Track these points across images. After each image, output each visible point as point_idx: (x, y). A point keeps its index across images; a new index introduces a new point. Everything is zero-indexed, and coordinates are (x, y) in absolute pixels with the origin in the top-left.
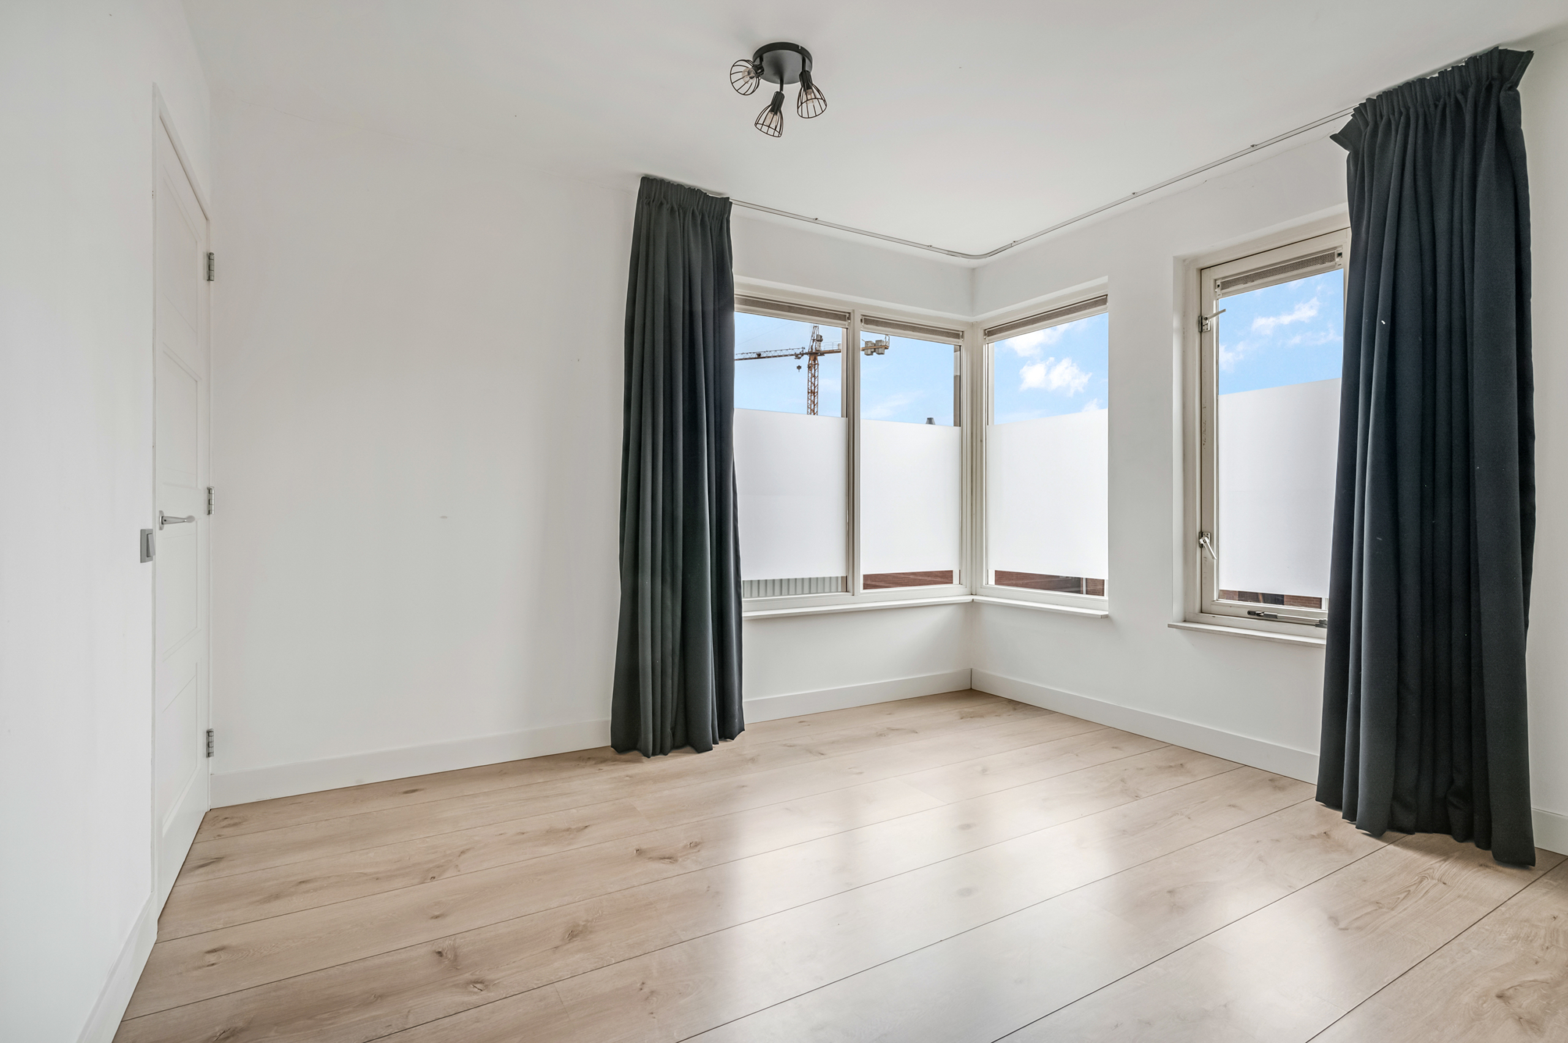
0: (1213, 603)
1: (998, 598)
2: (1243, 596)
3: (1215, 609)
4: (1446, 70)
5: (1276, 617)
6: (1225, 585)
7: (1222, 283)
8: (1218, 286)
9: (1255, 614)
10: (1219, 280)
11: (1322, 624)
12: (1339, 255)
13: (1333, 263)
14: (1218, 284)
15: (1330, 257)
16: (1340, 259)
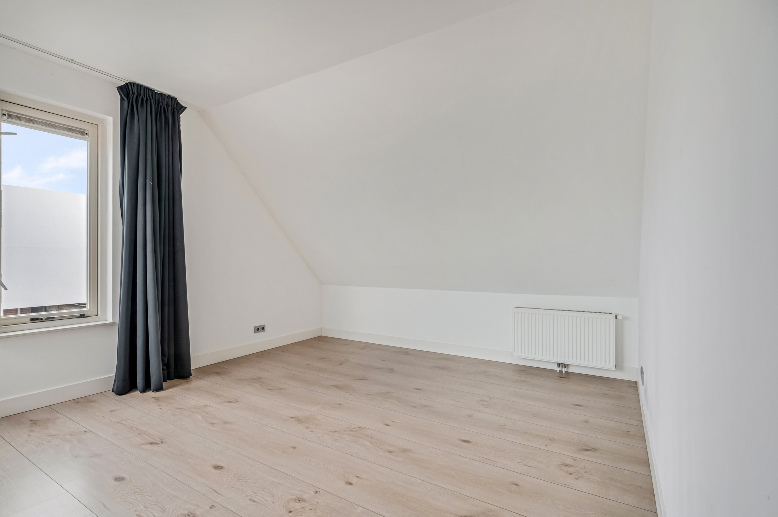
0: (1, 319)
2: (23, 311)
3: (2, 323)
5: (54, 318)
7: (8, 114)
8: (4, 115)
9: (37, 319)
10: (2, 110)
11: (82, 316)
12: (86, 134)
13: (83, 136)
14: (4, 112)
15: (82, 133)
16: (87, 136)
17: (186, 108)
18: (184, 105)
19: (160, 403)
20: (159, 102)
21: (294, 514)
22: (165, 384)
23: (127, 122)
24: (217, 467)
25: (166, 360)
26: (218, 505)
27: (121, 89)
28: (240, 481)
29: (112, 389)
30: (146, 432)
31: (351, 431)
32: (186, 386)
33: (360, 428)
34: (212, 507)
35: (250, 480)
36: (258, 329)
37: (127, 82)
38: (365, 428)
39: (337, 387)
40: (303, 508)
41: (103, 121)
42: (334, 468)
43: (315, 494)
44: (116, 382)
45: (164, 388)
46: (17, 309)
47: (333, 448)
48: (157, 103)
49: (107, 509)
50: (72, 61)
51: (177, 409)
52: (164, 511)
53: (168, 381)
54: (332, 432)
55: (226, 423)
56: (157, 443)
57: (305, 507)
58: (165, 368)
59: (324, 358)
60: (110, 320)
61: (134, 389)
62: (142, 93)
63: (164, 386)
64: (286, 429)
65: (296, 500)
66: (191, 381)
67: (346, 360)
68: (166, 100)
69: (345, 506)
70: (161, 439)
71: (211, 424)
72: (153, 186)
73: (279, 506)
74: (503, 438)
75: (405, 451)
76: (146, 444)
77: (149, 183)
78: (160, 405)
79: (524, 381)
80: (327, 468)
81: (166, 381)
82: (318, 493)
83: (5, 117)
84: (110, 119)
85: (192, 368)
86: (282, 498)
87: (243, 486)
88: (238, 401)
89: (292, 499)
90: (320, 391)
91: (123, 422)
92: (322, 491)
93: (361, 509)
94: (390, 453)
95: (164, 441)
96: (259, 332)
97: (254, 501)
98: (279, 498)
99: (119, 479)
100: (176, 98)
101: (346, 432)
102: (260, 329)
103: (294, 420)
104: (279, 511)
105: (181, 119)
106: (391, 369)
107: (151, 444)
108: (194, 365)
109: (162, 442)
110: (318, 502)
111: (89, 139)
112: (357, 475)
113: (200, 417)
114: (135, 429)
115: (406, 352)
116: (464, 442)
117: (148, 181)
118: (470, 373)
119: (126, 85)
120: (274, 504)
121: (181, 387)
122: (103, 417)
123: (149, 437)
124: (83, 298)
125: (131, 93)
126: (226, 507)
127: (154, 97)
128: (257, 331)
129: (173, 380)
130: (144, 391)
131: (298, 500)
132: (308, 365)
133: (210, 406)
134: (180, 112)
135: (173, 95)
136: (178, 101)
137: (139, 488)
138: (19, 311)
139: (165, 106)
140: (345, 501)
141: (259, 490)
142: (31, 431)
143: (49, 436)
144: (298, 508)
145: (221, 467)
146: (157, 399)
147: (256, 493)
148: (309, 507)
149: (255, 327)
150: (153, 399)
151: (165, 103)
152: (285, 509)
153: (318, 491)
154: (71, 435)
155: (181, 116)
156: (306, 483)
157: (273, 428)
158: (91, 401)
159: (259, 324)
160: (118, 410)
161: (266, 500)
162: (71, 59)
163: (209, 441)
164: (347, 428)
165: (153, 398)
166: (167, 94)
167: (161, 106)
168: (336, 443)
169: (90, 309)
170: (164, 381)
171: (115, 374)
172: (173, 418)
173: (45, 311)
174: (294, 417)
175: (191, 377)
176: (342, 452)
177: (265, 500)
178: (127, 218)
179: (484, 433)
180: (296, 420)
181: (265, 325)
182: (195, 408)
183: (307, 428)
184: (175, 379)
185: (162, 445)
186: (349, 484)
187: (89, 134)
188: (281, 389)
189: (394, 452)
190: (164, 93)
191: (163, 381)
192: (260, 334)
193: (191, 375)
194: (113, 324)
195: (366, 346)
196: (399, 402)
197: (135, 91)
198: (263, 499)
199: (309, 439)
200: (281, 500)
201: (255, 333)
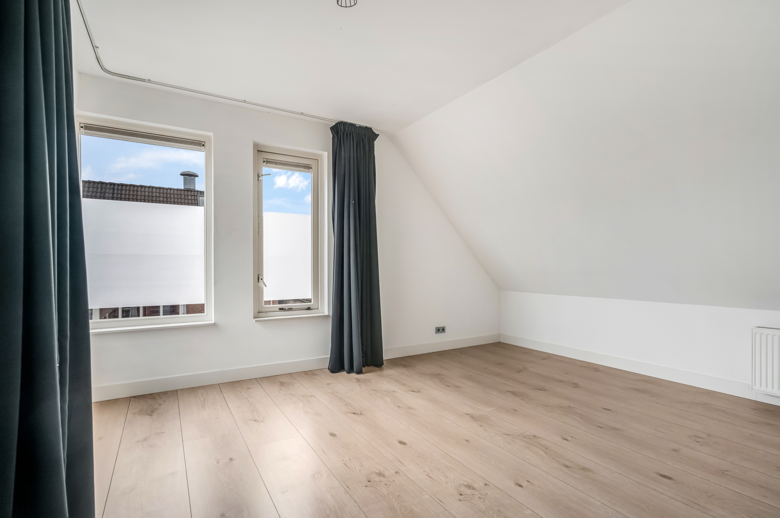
0: (262, 307)
1: (101, 328)
2: (274, 302)
3: (263, 310)
4: (356, 125)
5: (292, 309)
6: (266, 299)
7: (266, 161)
8: (264, 161)
9: (283, 309)
10: (263, 158)
11: (309, 309)
12: (311, 168)
13: (308, 170)
14: (264, 160)
15: (308, 167)
16: (311, 170)
17: (378, 135)
18: (377, 133)
19: (360, 384)
20: (359, 134)
21: (464, 498)
22: (364, 369)
23: (337, 156)
24: (401, 443)
25: (365, 349)
26: (401, 473)
27: (332, 128)
28: (419, 458)
29: (328, 367)
30: (351, 404)
31: (525, 437)
32: (379, 373)
33: (534, 436)
34: (397, 473)
35: (427, 459)
36: (439, 330)
37: (337, 122)
38: (540, 437)
39: (513, 393)
40: (473, 495)
41: (321, 156)
42: (505, 468)
43: (485, 486)
44: (331, 363)
45: (363, 372)
46: (270, 301)
47: (505, 449)
48: (357, 135)
49: (325, 454)
50: (302, 114)
51: (373, 390)
52: (362, 466)
53: (366, 367)
54: (505, 434)
55: (410, 408)
56: (358, 414)
57: (475, 495)
58: (364, 356)
59: (502, 364)
60: (326, 313)
61: (342, 370)
62: (347, 129)
63: (363, 371)
64: (461, 423)
65: (467, 486)
66: (383, 369)
67: (525, 368)
68: (364, 131)
69: (514, 504)
70: (361, 412)
71: (398, 406)
72: (355, 204)
73: (451, 487)
74: (723, 485)
75: (584, 469)
76: (350, 413)
77: (352, 202)
78: (360, 385)
79: (768, 424)
80: (498, 466)
81: (365, 367)
82: (487, 486)
83: (265, 163)
84: (325, 154)
85: (384, 359)
86: (454, 481)
87: (422, 463)
88: (420, 391)
89: (463, 484)
90: (495, 395)
91: (335, 393)
92: (492, 485)
93: (529, 512)
94: (567, 468)
95: (362, 413)
96: (440, 333)
97: (430, 477)
98: (451, 481)
99: (333, 435)
100: (371, 128)
101: (519, 437)
102: (440, 330)
103: (468, 416)
104: (451, 491)
105: (375, 145)
106: (575, 384)
107: (354, 413)
108: (385, 357)
109: (361, 414)
110: (487, 493)
111: (312, 171)
112: (528, 480)
113: (389, 400)
114: (343, 400)
115: (595, 368)
116: (663, 477)
117: (351, 200)
118: (682, 402)
119: (336, 125)
120: (447, 484)
121: (375, 373)
122: (322, 387)
123: (352, 408)
124: (309, 296)
125: (339, 130)
126: (408, 475)
127: (355, 131)
128: (438, 332)
129: (370, 366)
130: (349, 372)
131: (469, 487)
132: (485, 368)
133: (397, 392)
134: (374, 139)
135: (369, 125)
136: (373, 130)
137: (346, 445)
138: (271, 303)
139: (363, 136)
140: (514, 500)
141: (434, 469)
142: (280, 389)
143: (290, 394)
144: (468, 493)
145: (404, 443)
146: (358, 380)
147: (432, 471)
148: (479, 496)
149: (436, 328)
150: (355, 380)
151: (363, 134)
152: (456, 491)
153: (488, 483)
154: (303, 396)
155: (375, 142)
156: (477, 474)
157: (449, 420)
158: (315, 375)
159: (440, 325)
160: (332, 384)
161: (441, 479)
162: (301, 112)
163: (396, 420)
164: (521, 433)
165: (355, 378)
166: (365, 126)
167: (360, 137)
168: (509, 446)
169: (314, 303)
170: (364, 366)
171: (330, 356)
172: (369, 396)
173: (286, 304)
174: (468, 414)
175: (383, 366)
176: (514, 455)
177: (439, 478)
178: (337, 232)
179: (693, 474)
180: (470, 417)
181: (445, 327)
182: (386, 392)
183: (481, 426)
184: (371, 366)
185: (361, 416)
186: (519, 486)
187: (313, 168)
188: (458, 387)
189: (571, 467)
190: (362, 125)
191: (362, 366)
192: (441, 335)
193: (383, 364)
194: (328, 316)
195: (548, 356)
196: (581, 419)
197: (342, 128)
198: (438, 478)
199: (482, 437)
200: (454, 483)
201: (436, 333)
